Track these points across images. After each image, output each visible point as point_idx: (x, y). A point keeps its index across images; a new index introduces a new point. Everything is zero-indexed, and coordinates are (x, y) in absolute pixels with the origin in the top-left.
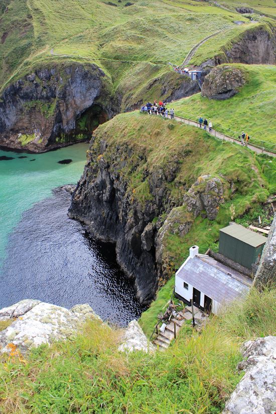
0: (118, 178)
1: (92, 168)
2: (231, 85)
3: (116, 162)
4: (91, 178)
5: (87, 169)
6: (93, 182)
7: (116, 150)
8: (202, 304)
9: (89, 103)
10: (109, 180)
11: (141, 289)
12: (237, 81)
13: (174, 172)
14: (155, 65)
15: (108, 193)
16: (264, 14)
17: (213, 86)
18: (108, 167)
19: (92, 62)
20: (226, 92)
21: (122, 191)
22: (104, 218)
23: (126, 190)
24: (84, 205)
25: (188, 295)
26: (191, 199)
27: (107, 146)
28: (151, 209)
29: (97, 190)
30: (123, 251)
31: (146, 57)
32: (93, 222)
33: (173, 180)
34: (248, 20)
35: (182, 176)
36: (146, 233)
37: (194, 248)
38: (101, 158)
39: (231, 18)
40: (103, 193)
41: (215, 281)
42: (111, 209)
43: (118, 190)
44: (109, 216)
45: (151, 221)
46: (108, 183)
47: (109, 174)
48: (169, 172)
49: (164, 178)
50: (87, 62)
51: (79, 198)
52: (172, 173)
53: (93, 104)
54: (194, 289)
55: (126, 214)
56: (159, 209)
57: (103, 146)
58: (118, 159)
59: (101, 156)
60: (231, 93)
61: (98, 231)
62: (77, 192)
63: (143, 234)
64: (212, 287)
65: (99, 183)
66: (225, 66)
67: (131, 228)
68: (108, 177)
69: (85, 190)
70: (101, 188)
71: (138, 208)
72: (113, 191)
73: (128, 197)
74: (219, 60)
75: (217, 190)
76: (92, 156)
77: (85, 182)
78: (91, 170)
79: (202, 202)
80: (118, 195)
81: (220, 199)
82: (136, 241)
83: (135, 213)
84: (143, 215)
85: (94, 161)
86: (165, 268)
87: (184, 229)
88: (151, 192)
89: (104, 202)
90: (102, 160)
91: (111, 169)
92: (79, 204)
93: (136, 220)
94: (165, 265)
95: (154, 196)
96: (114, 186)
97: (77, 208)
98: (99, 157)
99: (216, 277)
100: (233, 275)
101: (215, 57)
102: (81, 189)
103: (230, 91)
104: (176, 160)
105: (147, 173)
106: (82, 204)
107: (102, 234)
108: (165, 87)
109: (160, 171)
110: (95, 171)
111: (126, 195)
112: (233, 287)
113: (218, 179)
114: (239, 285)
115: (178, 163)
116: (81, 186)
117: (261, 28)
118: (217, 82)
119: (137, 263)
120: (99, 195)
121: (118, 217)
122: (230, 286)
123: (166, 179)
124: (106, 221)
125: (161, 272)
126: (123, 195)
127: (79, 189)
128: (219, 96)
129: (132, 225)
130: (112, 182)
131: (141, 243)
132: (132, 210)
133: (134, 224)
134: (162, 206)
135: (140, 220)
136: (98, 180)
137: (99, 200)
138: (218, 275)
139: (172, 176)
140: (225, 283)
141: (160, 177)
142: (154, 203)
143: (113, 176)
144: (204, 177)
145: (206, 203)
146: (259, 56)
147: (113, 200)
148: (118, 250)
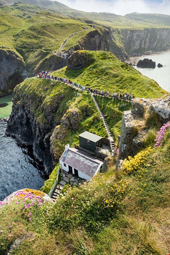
0: (29, 112)
1: (15, 108)
2: (81, 62)
3: (27, 105)
4: (16, 113)
5: (13, 108)
6: (17, 115)
7: (27, 98)
8: (73, 173)
9: (12, 73)
10: (25, 113)
11: (46, 167)
12: (84, 60)
13: (56, 108)
14: (45, 51)
15: (25, 120)
16: (98, 24)
17: (73, 63)
18: (24, 107)
19: (11, 50)
20: (79, 66)
21: (32, 119)
22: (25, 133)
23: (34, 118)
24: (14, 127)
25: (67, 169)
26: (64, 121)
27: (22, 96)
28: (47, 127)
29: (20, 119)
30: (36, 148)
31: (41, 47)
32: (20, 135)
33: (56, 111)
34: (90, 27)
35: (60, 109)
36: (46, 139)
37: (67, 145)
38: (19, 103)
39: (82, 26)
40: (23, 120)
41: (78, 161)
42: (28, 128)
43: (30, 118)
44: (28, 132)
45: (47, 133)
46: (24, 115)
47: (24, 111)
48: (54, 108)
49: (52, 111)
50: (8, 50)
51: (11, 123)
52: (55, 108)
53: (14, 73)
54: (69, 166)
55: (36, 130)
56: (51, 126)
57: (20, 96)
58: (28, 103)
59: (19, 101)
60: (81, 66)
61: (23, 140)
62: (10, 121)
63: (44, 140)
64: (77, 164)
65: (20, 115)
66: (78, 52)
67: (38, 137)
68: (24, 112)
69: (14, 120)
70: (21, 118)
71: (41, 127)
72: (28, 119)
73: (35, 122)
74: (77, 49)
75: (76, 116)
76: (15, 102)
77: (13, 115)
78: (15, 109)
79: (70, 122)
80: (31, 121)
81: (78, 120)
82: (41, 143)
83: (39, 129)
84: (43, 130)
85: (16, 104)
86: (55, 157)
87: (62, 136)
88: (46, 118)
89: (24, 125)
90: (20, 104)
91: (25, 108)
92: (11, 127)
93: (40, 133)
94: (55, 155)
95: (48, 121)
96: (28, 116)
97: (10, 129)
98: (18, 102)
99: (78, 159)
100: (86, 157)
101: (75, 46)
102: (12, 119)
103: (81, 65)
104: (56, 102)
105: (43, 109)
106: (13, 127)
107: (25, 141)
108: (51, 63)
109: (49, 108)
110: (17, 109)
111: (34, 121)
112: (87, 163)
113: (77, 110)
114: (90, 161)
115: (57, 103)
116: (12, 117)
117: (96, 31)
118: (74, 60)
119: (44, 154)
120: (21, 121)
121: (32, 132)
122: (85, 162)
123: (53, 111)
124: (26, 134)
125: (54, 158)
126: (33, 120)
127: (11, 119)
128: (76, 68)
129: (38, 135)
130: (27, 115)
131: (44, 144)
132: (38, 128)
133: (40, 135)
134: (52, 125)
135: (42, 133)
136: (19, 114)
137: (21, 124)
138: (79, 158)
139: (56, 110)
140: (83, 161)
141: (50, 110)
142: (48, 124)
143: (27, 112)
144: (70, 110)
145: (72, 122)
146: (96, 46)
147: (28, 124)
148: (34, 148)
